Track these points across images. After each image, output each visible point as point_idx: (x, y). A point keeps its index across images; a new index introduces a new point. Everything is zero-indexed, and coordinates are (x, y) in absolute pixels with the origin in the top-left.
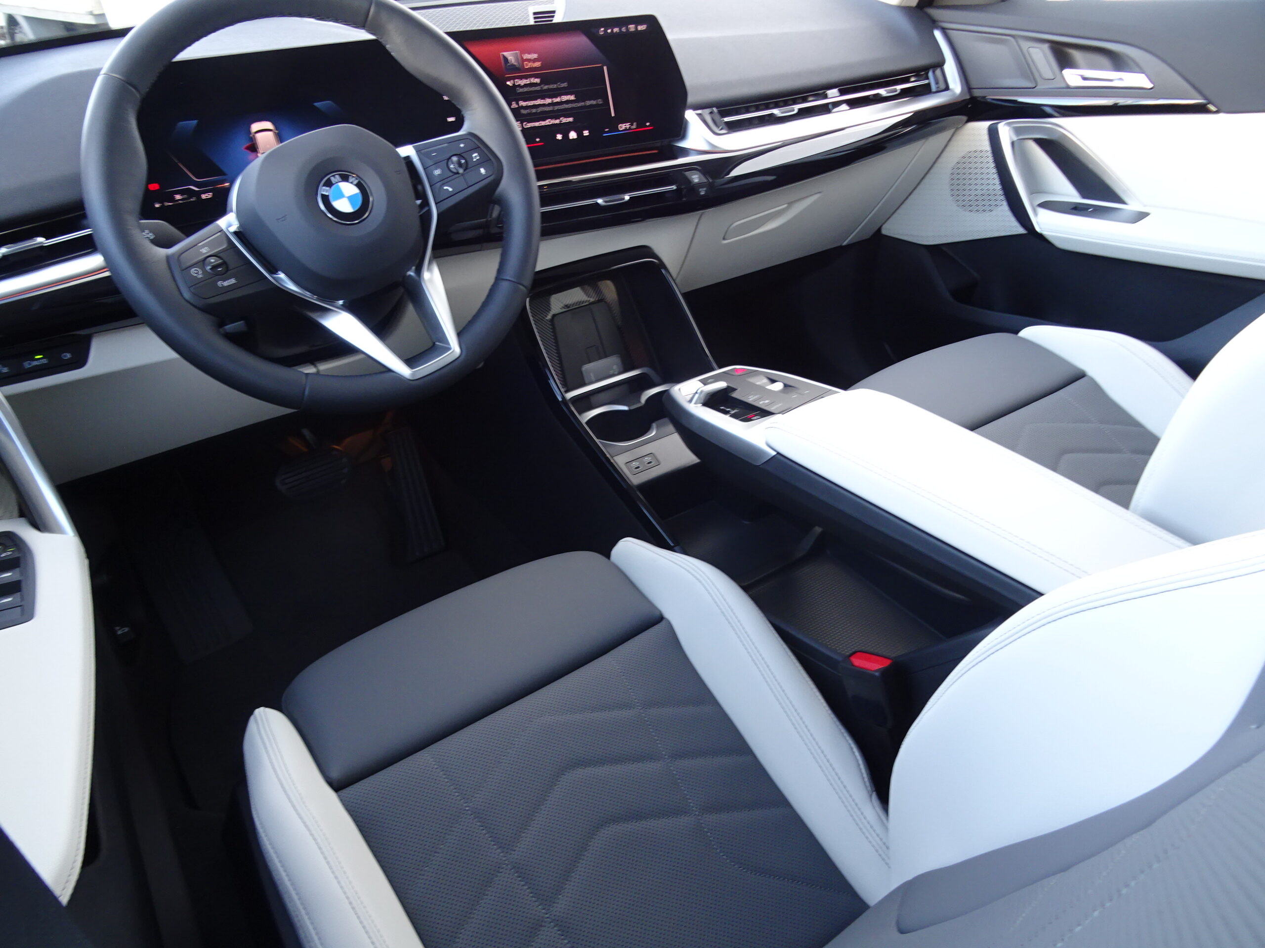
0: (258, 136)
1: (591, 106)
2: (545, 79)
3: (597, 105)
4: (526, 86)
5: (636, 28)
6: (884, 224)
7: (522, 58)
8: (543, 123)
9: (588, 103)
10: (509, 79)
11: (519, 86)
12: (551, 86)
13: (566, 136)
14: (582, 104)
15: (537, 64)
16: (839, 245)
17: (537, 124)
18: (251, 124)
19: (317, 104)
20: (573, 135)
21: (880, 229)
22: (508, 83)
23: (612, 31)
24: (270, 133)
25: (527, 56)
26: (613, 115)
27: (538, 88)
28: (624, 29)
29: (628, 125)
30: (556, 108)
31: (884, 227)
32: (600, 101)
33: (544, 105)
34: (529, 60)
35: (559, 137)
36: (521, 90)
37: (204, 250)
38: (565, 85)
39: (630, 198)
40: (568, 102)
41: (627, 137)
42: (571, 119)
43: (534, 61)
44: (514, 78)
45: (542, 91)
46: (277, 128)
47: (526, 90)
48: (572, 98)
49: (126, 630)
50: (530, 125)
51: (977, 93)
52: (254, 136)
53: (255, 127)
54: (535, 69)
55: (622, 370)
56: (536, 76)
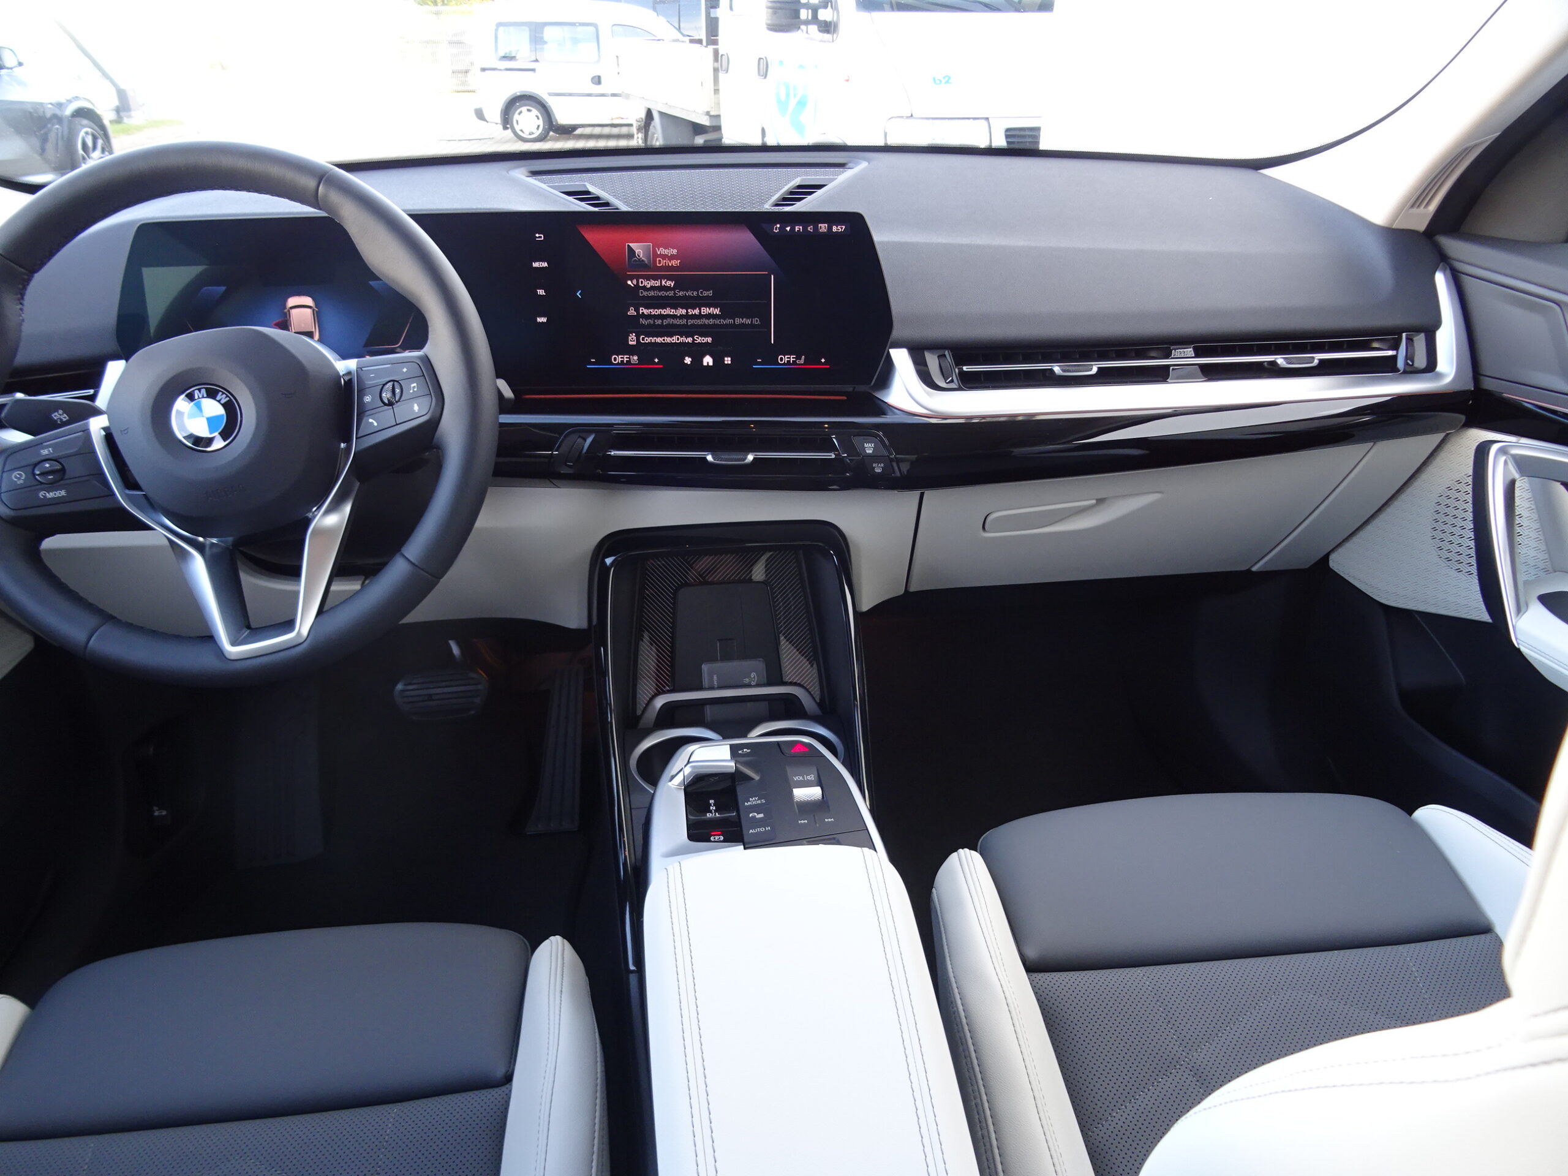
0: (293, 311)
1: (743, 325)
2: (682, 283)
3: (752, 325)
4: (653, 288)
5: (830, 228)
6: (1332, 551)
7: (654, 252)
8: (668, 340)
9: (738, 321)
10: (631, 278)
11: (644, 288)
12: (689, 293)
13: (698, 360)
14: (730, 321)
15: (675, 263)
16: (1244, 568)
17: (659, 340)
18: (289, 297)
19: (370, 282)
20: (708, 360)
21: (1326, 559)
22: (629, 282)
23: (793, 229)
24: (309, 311)
25: (662, 251)
26: (772, 342)
27: (671, 293)
28: (810, 229)
29: (792, 358)
30: (690, 322)
31: (1332, 557)
32: (756, 321)
33: (674, 317)
34: (664, 257)
35: (688, 360)
36: (645, 293)
37: (45, 452)
38: (710, 293)
39: (754, 458)
40: (709, 316)
41: (790, 374)
42: (709, 340)
43: (672, 257)
44: (638, 277)
45: (675, 297)
46: (316, 306)
47: (652, 293)
48: (717, 311)
49: (164, 813)
50: (648, 340)
51: (1489, 384)
52: (289, 311)
53: (292, 301)
54: (672, 268)
55: (765, 681)
56: (669, 278)
